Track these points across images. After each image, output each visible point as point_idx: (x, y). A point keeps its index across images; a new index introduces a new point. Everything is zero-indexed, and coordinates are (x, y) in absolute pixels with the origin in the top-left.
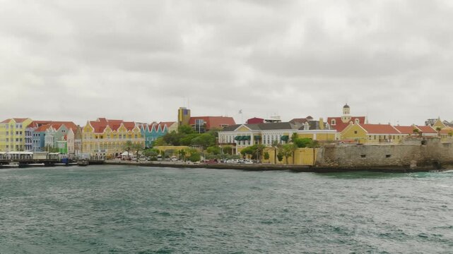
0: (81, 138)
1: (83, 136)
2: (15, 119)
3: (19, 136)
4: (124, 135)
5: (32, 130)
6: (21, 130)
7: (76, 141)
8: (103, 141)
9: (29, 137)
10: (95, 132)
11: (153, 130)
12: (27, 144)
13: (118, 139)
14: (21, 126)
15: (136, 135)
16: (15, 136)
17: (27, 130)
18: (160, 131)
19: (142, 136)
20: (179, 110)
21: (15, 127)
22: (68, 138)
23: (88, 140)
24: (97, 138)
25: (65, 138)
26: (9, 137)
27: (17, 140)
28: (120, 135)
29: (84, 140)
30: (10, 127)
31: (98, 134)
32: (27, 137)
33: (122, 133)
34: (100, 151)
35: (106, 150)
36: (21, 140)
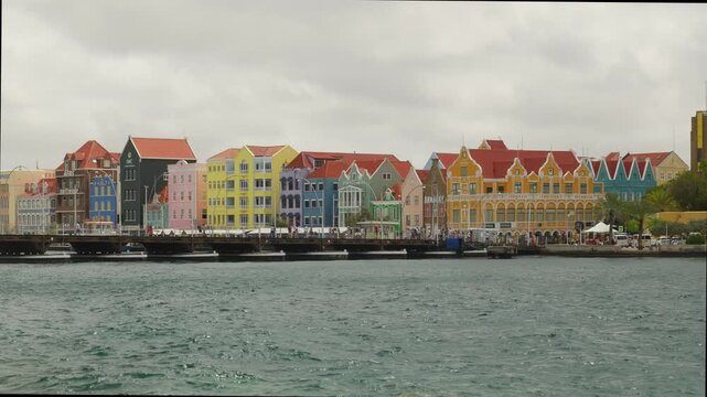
0: (443, 191)
1: (450, 187)
2: (253, 148)
3: (262, 192)
4: (556, 185)
5: (299, 174)
6: (268, 176)
7: (429, 200)
8: (506, 199)
9: (294, 192)
10: (485, 174)
11: (620, 174)
12: (287, 210)
13: (539, 196)
14: (268, 166)
15: (583, 186)
16: (252, 193)
17: (287, 176)
18: (635, 175)
19: (597, 189)
20: (694, 120)
21: (251, 168)
22: (405, 192)
23: (464, 196)
24: (489, 190)
25: (396, 194)
26: (237, 193)
27: (258, 201)
28: (547, 185)
29: (451, 198)
30: (237, 167)
31: (494, 182)
32: (287, 192)
33: (551, 179)
34: (498, 225)
35: (514, 225)
36: (268, 201)
